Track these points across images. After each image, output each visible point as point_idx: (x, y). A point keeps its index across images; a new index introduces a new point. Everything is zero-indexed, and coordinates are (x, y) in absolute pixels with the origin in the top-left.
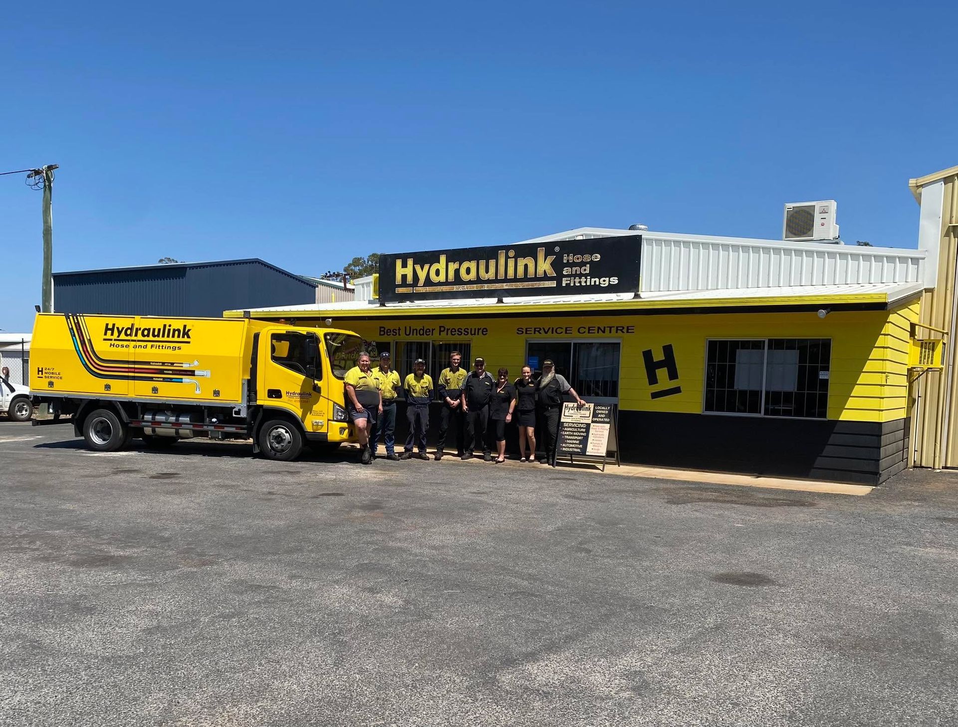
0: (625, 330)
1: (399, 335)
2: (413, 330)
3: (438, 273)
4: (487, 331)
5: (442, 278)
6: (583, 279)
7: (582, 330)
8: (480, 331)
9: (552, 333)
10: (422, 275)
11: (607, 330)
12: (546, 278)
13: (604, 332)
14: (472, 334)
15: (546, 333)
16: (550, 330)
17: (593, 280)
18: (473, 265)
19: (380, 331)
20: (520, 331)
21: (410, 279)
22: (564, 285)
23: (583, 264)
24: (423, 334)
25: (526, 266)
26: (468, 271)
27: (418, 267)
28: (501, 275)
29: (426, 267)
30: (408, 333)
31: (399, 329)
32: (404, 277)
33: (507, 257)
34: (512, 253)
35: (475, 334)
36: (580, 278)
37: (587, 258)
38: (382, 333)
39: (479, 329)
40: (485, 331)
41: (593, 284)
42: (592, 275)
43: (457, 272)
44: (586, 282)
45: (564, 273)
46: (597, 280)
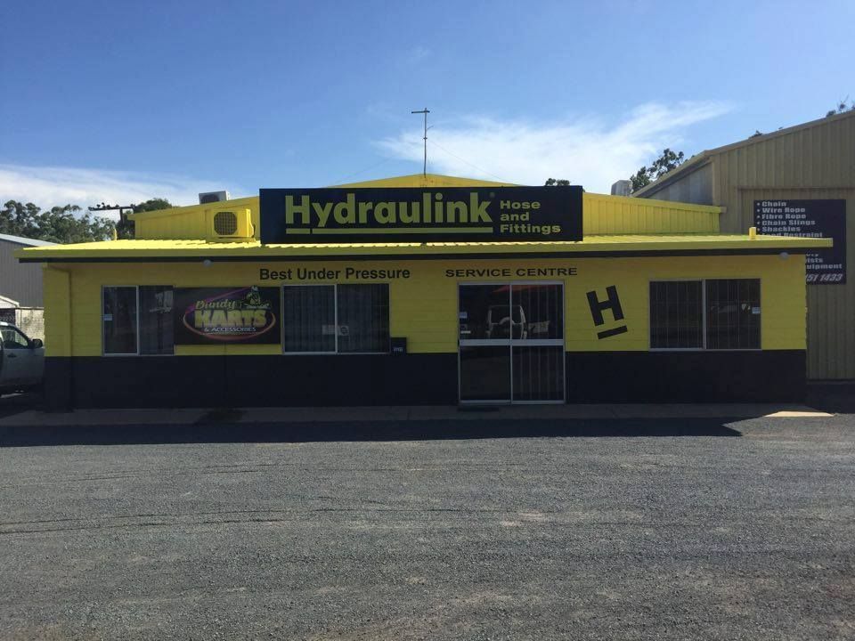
0: (567, 273)
1: (290, 279)
2: (310, 273)
3: (345, 213)
4: (409, 273)
5: (351, 219)
6: (523, 227)
7: (521, 273)
8: (401, 273)
9: (488, 275)
10: (323, 215)
11: (549, 272)
12: (481, 223)
13: (545, 274)
14: (390, 277)
15: (481, 275)
16: (486, 273)
17: (534, 228)
18: (391, 206)
19: (262, 274)
20: (449, 273)
21: (306, 219)
22: (502, 231)
23: (521, 211)
24: (324, 277)
25: (457, 211)
26: (385, 213)
27: (317, 206)
28: (427, 219)
29: (329, 206)
30: (302, 276)
31: (290, 272)
32: (298, 216)
33: (434, 201)
34: (439, 196)
35: (394, 277)
36: (520, 225)
37: (526, 205)
38: (264, 276)
39: (398, 272)
40: (406, 274)
41: (534, 231)
42: (532, 222)
43: (370, 213)
44: (526, 229)
45: (502, 219)
46: (538, 228)
